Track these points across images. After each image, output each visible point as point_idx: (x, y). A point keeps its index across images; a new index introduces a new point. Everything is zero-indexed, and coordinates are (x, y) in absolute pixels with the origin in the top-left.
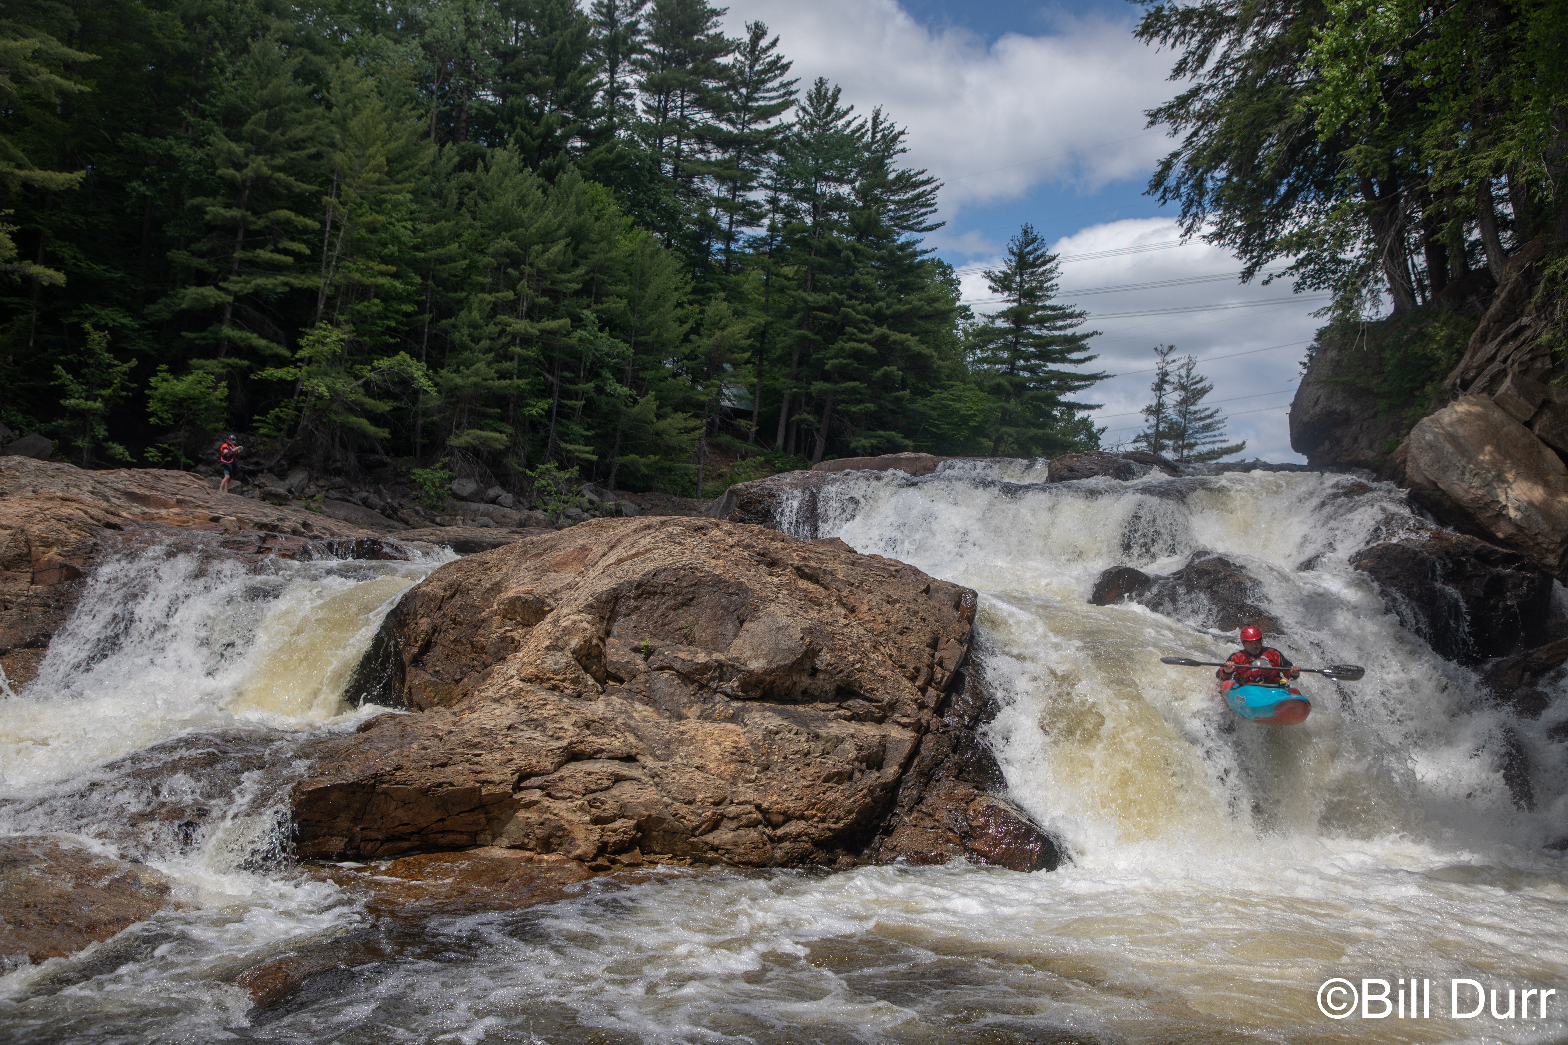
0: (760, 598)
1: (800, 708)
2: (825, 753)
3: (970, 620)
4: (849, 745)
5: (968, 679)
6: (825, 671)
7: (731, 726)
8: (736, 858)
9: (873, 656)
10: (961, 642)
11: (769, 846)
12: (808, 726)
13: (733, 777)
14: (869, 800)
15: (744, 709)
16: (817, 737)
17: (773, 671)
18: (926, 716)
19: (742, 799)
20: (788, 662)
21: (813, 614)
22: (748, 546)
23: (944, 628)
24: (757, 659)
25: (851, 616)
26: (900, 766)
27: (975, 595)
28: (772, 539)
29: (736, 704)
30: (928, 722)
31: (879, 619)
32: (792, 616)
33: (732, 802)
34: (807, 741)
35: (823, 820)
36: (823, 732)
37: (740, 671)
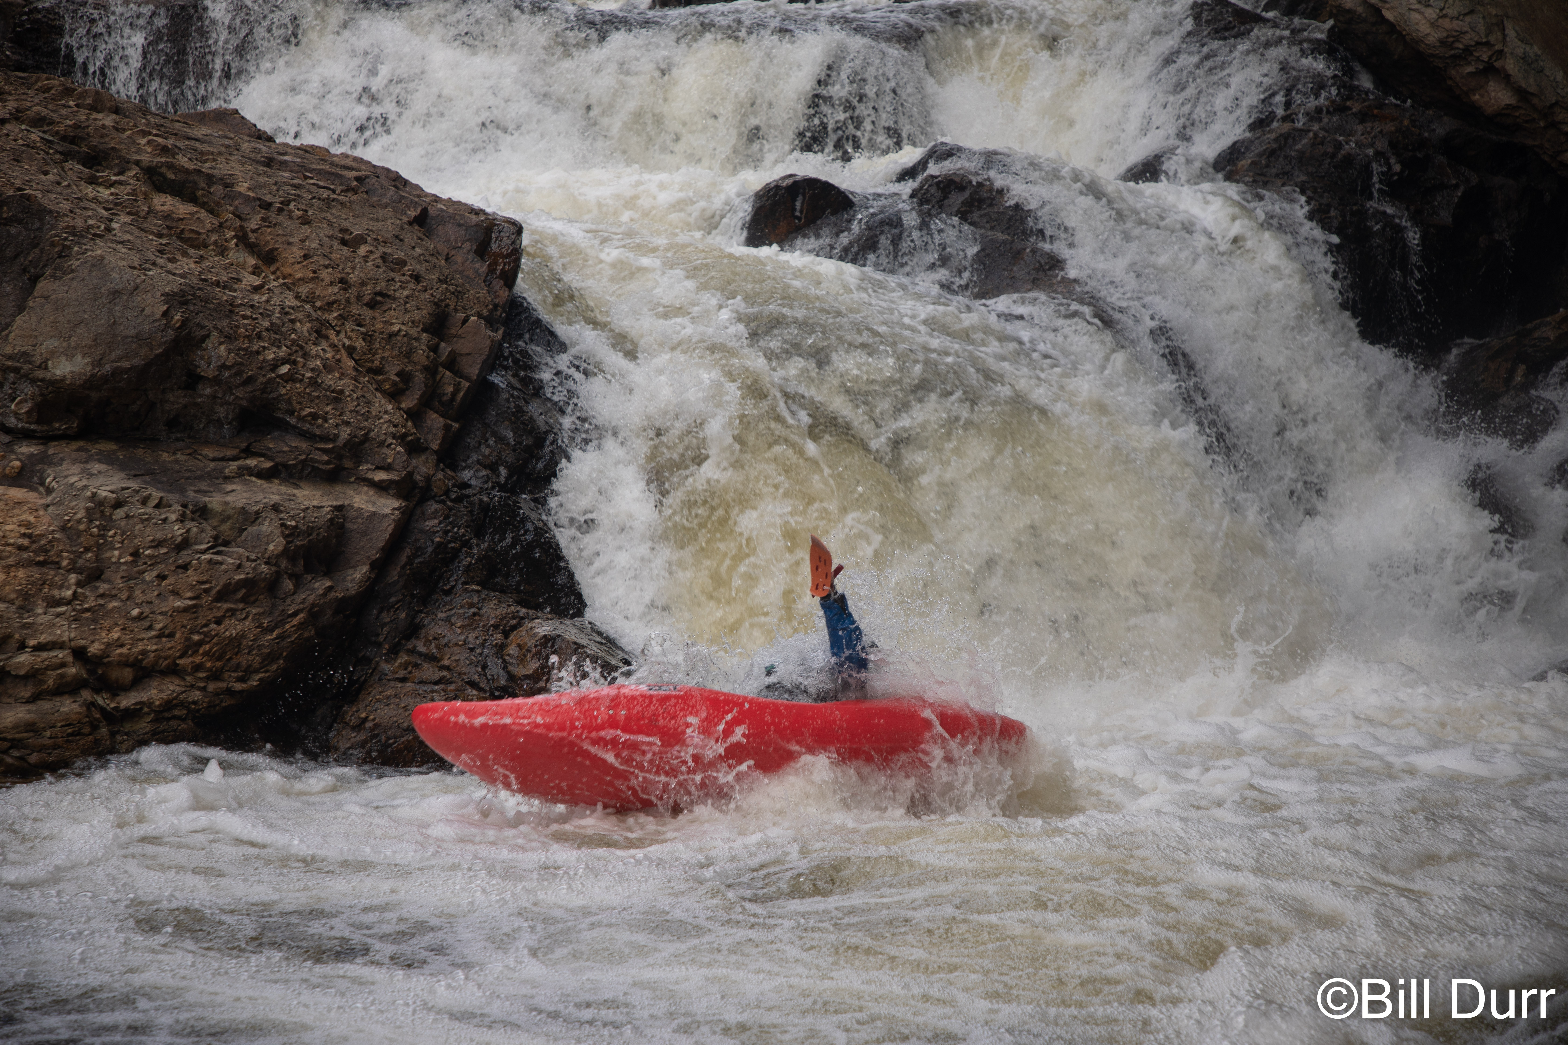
0: (72, 230)
1: (165, 455)
2: (220, 543)
3: (509, 279)
4: (267, 526)
5: (505, 396)
6: (216, 381)
7: (17, 493)
8: (34, 758)
9: (314, 350)
10: (490, 322)
11: (104, 731)
12: (182, 491)
13: (26, 596)
14: (310, 633)
15: (44, 459)
16: (202, 512)
17: (105, 379)
18: (423, 466)
19: (44, 638)
20: (136, 361)
21: (187, 265)
22: (38, 122)
23: (458, 294)
24: (70, 357)
25: (267, 271)
26: (373, 565)
27: (518, 229)
28: (94, 108)
29: (26, 449)
30: (428, 479)
31: (326, 275)
32: (141, 268)
33: (22, 646)
34: (182, 519)
35: (215, 676)
36: (215, 502)
37: (34, 381)
